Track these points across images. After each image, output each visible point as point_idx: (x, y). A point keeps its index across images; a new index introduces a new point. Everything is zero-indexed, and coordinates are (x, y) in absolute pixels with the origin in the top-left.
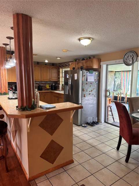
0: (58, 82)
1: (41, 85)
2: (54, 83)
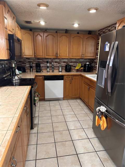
0: (95, 59)
1: (70, 64)
2: (88, 62)
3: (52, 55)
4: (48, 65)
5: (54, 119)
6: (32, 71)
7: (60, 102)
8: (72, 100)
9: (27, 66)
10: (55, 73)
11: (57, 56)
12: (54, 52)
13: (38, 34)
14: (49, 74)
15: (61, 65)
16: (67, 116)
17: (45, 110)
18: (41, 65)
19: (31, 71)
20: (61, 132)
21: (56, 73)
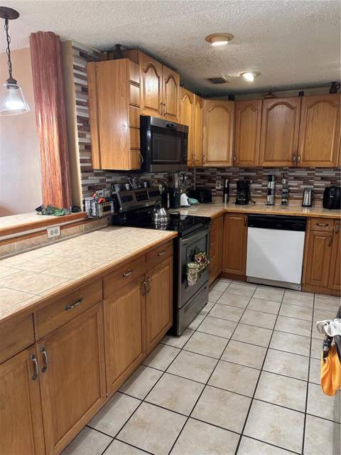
3: (280, 159)
4: (271, 185)
5: (242, 333)
6: (228, 201)
7: (288, 294)
8: (332, 298)
9: (217, 188)
10: (290, 208)
11: (297, 161)
12: (288, 151)
13: (247, 107)
14: (269, 211)
15: (312, 187)
16: (281, 336)
17: (234, 304)
18: (253, 186)
19: (224, 201)
20: (239, 367)
21: (294, 209)
